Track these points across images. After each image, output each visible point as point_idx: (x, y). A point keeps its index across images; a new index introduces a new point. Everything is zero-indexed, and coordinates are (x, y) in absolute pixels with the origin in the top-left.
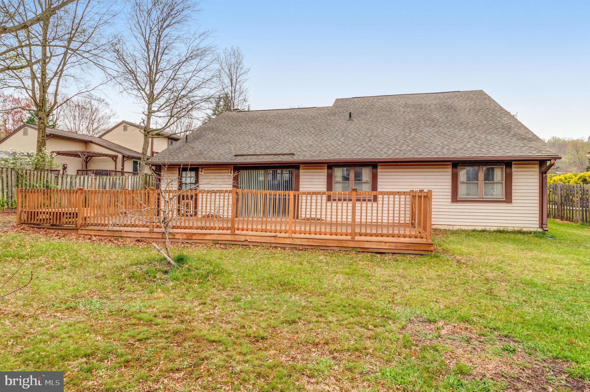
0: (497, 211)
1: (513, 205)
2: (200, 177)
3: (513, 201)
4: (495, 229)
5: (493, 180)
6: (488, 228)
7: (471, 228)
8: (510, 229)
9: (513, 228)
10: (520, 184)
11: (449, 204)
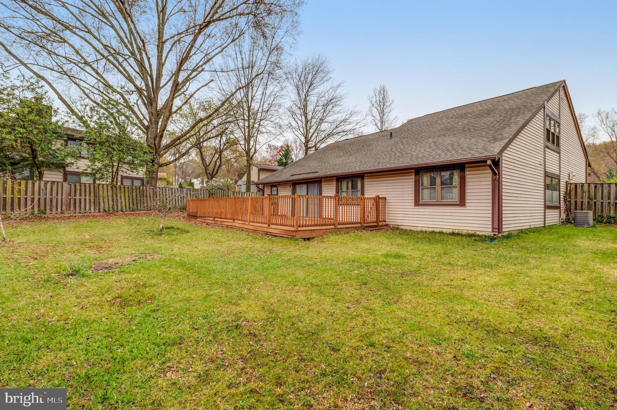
0: (452, 214)
1: (467, 208)
2: (279, 191)
3: (467, 205)
4: (451, 231)
5: (452, 184)
6: (444, 231)
7: (430, 230)
8: (464, 232)
9: (467, 232)
10: (472, 187)
11: (413, 207)
